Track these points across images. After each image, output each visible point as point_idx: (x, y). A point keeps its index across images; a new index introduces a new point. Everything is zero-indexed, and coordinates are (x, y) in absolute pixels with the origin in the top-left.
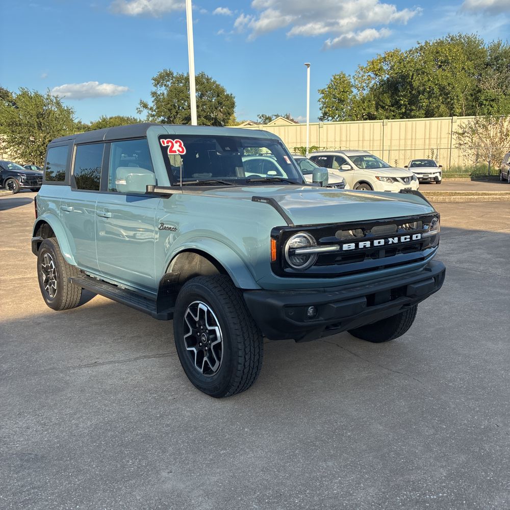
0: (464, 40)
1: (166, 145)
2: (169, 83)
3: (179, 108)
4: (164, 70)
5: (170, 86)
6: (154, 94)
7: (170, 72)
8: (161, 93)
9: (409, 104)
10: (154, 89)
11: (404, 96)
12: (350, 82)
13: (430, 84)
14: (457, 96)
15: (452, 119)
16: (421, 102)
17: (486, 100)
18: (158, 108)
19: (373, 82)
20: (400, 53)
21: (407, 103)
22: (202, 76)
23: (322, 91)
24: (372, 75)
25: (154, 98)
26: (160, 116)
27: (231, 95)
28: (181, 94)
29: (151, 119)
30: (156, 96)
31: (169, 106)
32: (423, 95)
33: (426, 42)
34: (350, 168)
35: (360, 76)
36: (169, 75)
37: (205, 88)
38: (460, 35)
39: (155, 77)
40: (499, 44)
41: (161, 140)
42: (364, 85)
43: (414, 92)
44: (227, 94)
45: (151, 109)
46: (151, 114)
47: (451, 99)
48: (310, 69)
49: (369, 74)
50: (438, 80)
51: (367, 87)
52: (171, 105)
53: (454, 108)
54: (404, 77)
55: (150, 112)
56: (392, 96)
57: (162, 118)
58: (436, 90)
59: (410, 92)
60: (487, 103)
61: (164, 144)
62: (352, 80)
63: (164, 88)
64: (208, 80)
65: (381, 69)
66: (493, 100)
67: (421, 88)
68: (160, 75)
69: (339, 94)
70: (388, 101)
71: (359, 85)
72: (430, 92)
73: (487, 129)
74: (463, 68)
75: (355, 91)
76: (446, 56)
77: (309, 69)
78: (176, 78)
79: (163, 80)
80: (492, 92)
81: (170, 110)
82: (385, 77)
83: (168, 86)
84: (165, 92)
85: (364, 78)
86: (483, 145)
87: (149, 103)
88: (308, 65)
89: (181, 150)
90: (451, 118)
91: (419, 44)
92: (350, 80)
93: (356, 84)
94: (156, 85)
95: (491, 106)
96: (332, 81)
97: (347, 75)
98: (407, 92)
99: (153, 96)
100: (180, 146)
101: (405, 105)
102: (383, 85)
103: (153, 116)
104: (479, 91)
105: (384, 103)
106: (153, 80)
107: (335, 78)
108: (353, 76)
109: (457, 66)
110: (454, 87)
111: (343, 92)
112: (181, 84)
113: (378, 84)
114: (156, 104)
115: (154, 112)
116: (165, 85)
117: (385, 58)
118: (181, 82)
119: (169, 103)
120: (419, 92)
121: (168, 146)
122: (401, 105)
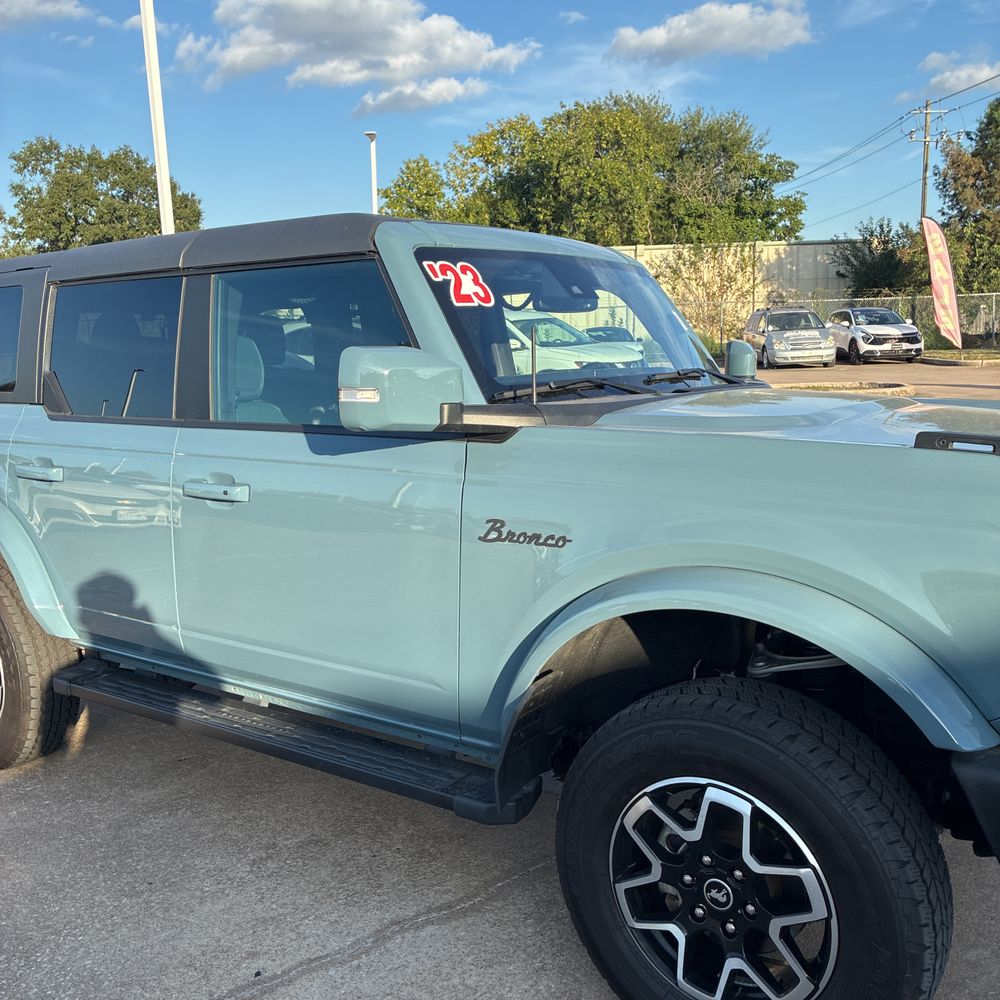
0: (636, 104)
1: (441, 278)
2: (52, 167)
3: (76, 220)
4: (38, 139)
5: (53, 172)
6: (17, 189)
7: (52, 143)
8: (33, 189)
9: (553, 220)
10: (17, 179)
11: (545, 205)
12: (437, 176)
13: (590, 183)
14: (640, 208)
15: (636, 250)
16: (577, 218)
17: (689, 216)
18: (28, 220)
19: (482, 177)
20: (528, 123)
21: (549, 218)
22: (126, 153)
23: (386, 191)
24: (481, 164)
25: (18, 199)
26: (33, 238)
27: (193, 195)
28: (81, 191)
29: (12, 243)
30: (23, 193)
31: (55, 215)
32: (579, 203)
33: (577, 104)
34: (519, 345)
35: (458, 164)
36: (50, 148)
37: (133, 179)
38: (630, 96)
39: (17, 152)
40: (699, 114)
41: (425, 263)
42: (467, 181)
43: (561, 198)
44: (183, 195)
45: (12, 221)
46: (13, 233)
47: (629, 213)
48: (376, 143)
49: (475, 160)
50: (605, 177)
51: (472, 185)
52: (60, 215)
53: (633, 229)
54: (542, 169)
55: (10, 229)
56: (519, 205)
57: (39, 241)
58: (603, 195)
59: (555, 198)
60: (691, 221)
61: (436, 276)
62: (443, 174)
63: (39, 177)
64: (138, 162)
65: (498, 153)
66: (700, 216)
67: (575, 191)
68: (30, 148)
69: (418, 198)
70: (514, 215)
71: (457, 182)
72: (591, 198)
73: (697, 270)
74: (647, 157)
75: (449, 194)
76: (617, 132)
77: (373, 144)
78: (66, 156)
79: (37, 160)
80: (697, 202)
81: (57, 225)
82: (505, 169)
83: (49, 172)
84: (44, 187)
85: (465, 168)
86: (691, 298)
87: (6, 210)
88: (372, 137)
89: (482, 294)
90: (634, 247)
91: (563, 106)
92: (439, 173)
93: (452, 179)
94: (20, 171)
95: (698, 227)
96: (402, 172)
97: (431, 162)
98: (548, 197)
99: (16, 194)
100: (476, 281)
101: (546, 222)
102: (500, 183)
103: (17, 237)
104: (672, 200)
105: (505, 218)
106: (14, 158)
107: (408, 168)
108: (445, 165)
109: (636, 151)
110: (633, 191)
111: (426, 194)
112: (80, 171)
113: (492, 180)
114: (23, 211)
115: (20, 230)
116: (42, 171)
117: (503, 132)
118: (79, 166)
119: (53, 210)
120: (570, 198)
121: (448, 282)
122: (539, 222)
